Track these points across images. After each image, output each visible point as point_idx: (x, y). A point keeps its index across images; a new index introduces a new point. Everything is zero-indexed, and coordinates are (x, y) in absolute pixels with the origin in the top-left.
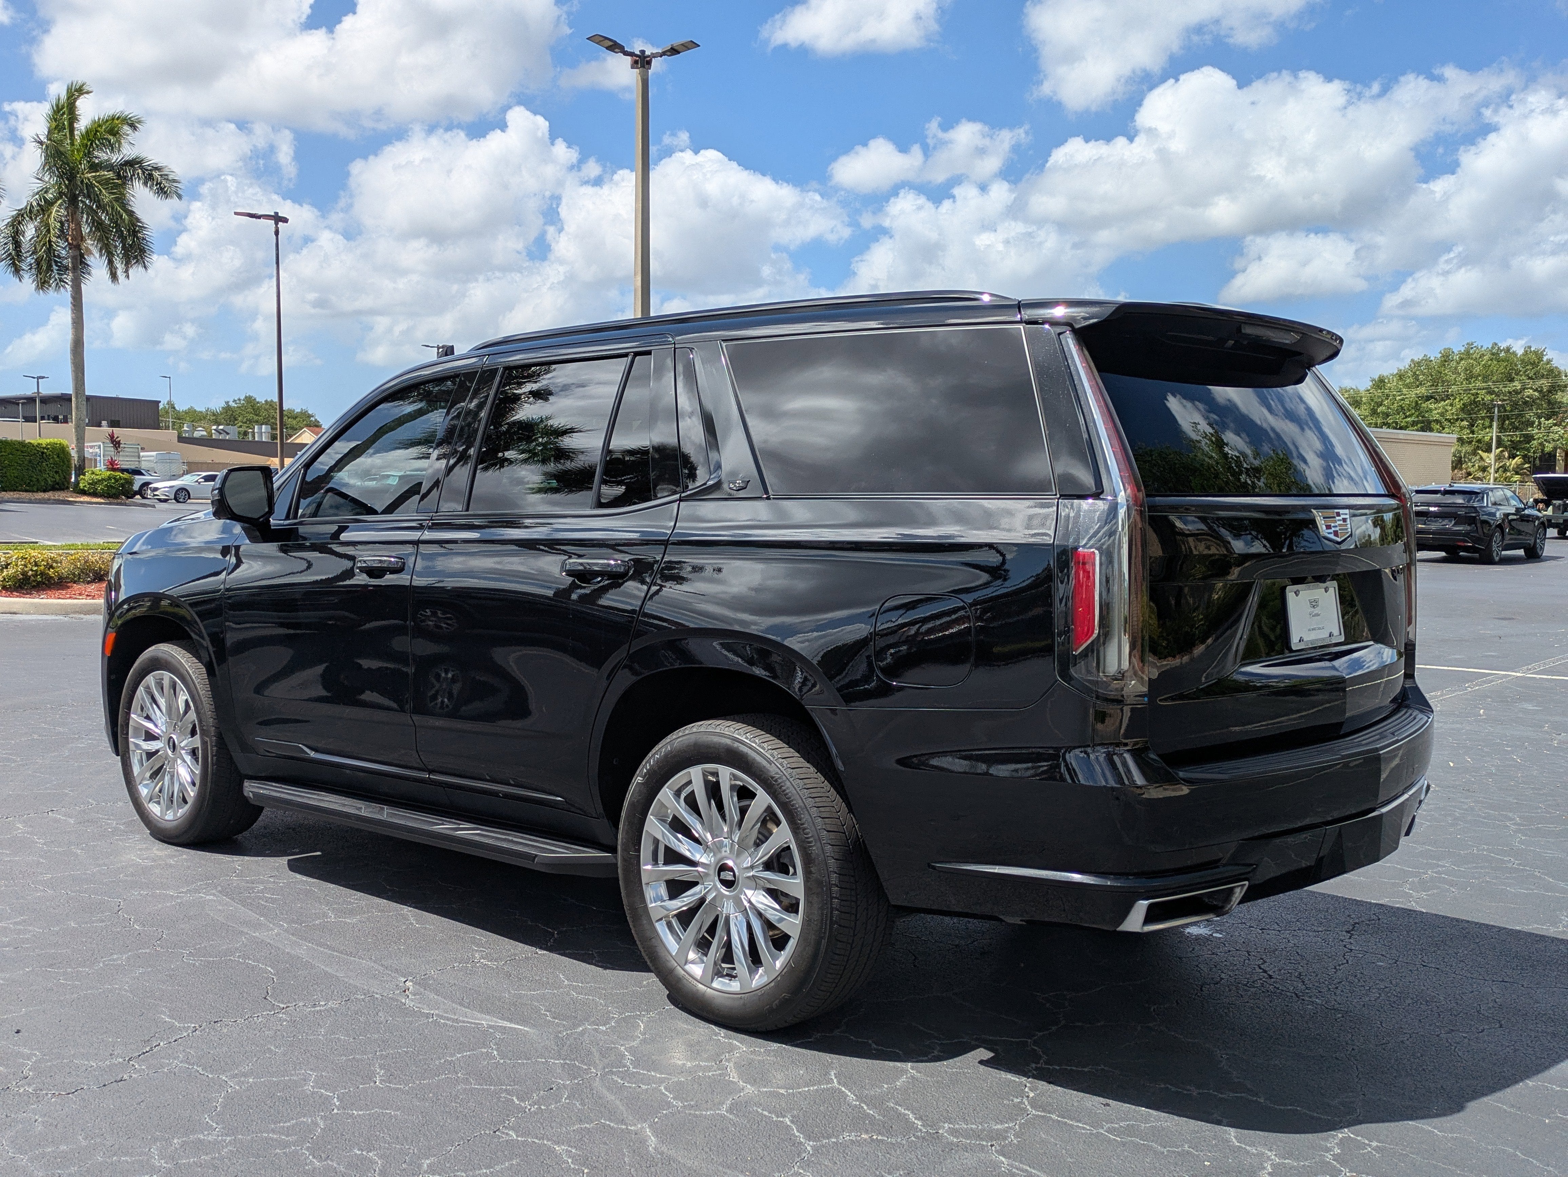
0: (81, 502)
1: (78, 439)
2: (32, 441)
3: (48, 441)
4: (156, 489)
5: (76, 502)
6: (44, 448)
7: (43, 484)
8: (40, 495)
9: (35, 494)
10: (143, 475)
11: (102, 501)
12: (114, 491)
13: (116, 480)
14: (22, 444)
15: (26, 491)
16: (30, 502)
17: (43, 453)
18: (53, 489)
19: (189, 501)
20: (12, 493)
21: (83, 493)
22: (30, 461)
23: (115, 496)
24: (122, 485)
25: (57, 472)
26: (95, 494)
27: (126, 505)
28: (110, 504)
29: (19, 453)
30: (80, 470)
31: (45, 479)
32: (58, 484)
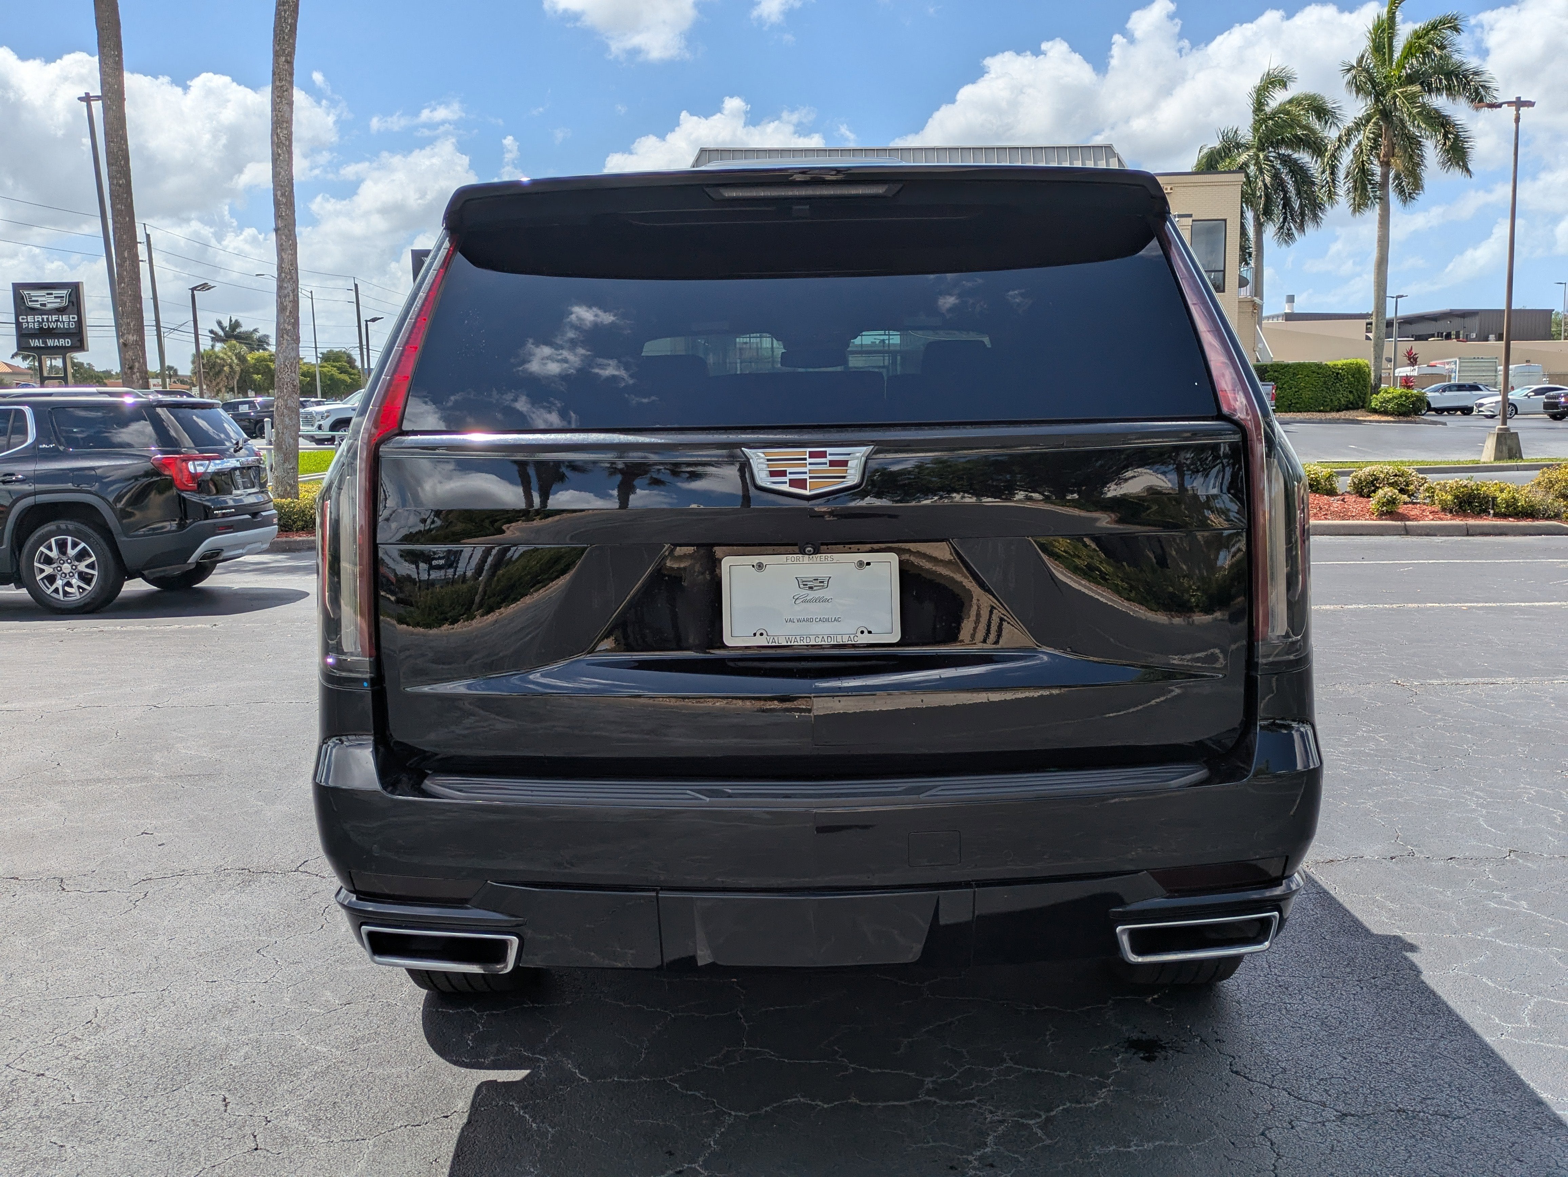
0: (1370, 421)
1: (1376, 358)
2: (1328, 363)
3: (1345, 361)
4: (1481, 405)
5: (1365, 421)
6: (1339, 369)
7: (1336, 403)
8: (1330, 416)
9: (1327, 414)
10: (1481, 390)
11: (1392, 419)
12: (1404, 409)
13: (1407, 398)
14: (1319, 366)
15: (1320, 411)
16: (1321, 422)
17: (1338, 374)
18: (1347, 408)
19: (1516, 416)
20: (1305, 414)
21: (1375, 411)
22: (1325, 383)
23: (1404, 414)
24: (1413, 403)
25: (1351, 392)
26: (1385, 413)
27: (1415, 423)
28: (1399, 422)
29: (1315, 375)
30: (1376, 389)
31: (1339, 399)
32: (1352, 403)
